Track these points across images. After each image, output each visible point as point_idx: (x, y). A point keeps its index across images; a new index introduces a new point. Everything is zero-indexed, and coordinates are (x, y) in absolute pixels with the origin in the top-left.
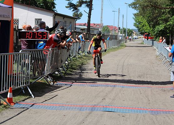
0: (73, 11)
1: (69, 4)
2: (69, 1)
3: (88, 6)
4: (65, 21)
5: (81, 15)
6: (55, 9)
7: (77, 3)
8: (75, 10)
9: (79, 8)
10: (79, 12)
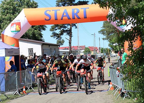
0: (57, 39)
1: (53, 34)
2: (53, 32)
3: (68, 34)
4: (51, 49)
5: (63, 41)
6: (42, 38)
7: (60, 32)
8: (58, 38)
9: (61, 36)
10: (61, 39)
